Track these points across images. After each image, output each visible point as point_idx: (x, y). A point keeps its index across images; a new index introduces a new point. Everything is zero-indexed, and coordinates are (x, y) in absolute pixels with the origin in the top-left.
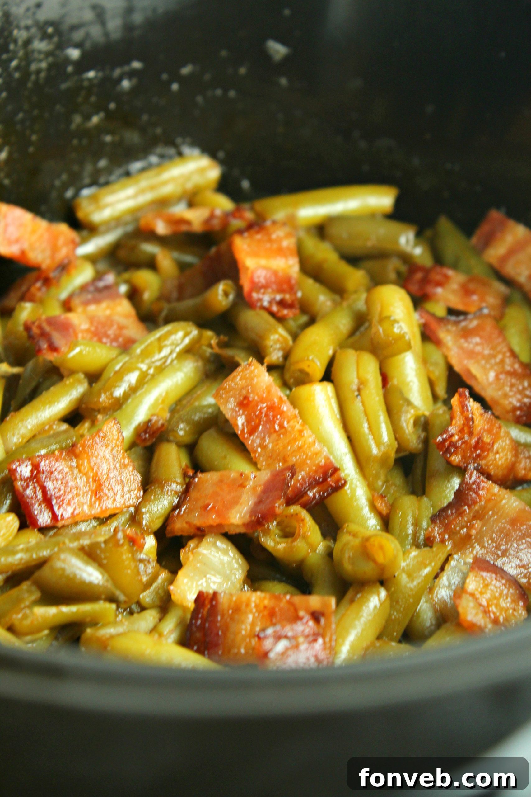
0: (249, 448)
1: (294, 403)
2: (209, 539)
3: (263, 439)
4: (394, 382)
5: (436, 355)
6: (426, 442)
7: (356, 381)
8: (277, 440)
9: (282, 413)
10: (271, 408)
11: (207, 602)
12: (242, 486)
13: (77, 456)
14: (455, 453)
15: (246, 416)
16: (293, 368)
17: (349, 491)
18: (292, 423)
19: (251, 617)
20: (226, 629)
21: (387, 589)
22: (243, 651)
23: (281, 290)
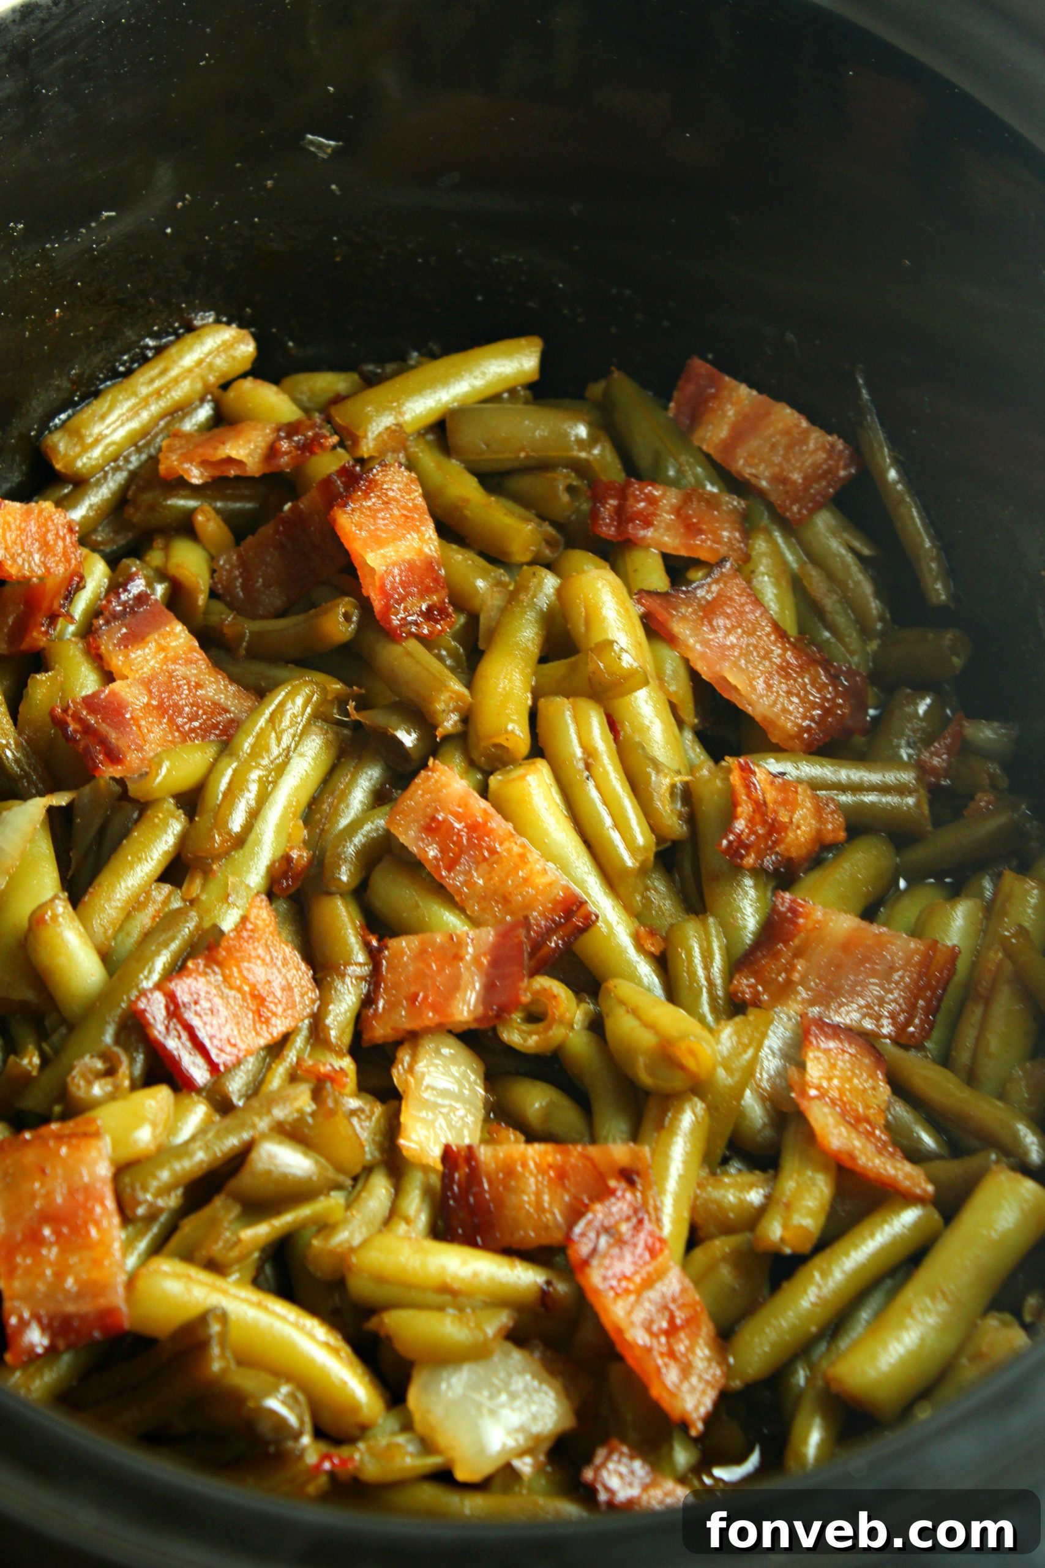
0: (451, 890)
1: (502, 808)
2: (428, 1046)
3: (468, 873)
4: (627, 728)
5: (671, 661)
6: (691, 819)
7: (579, 752)
8: (490, 873)
9: (489, 832)
10: (473, 827)
11: (461, 1161)
12: (458, 957)
13: (220, 964)
14: (748, 854)
15: (437, 844)
16: (483, 744)
17: (604, 929)
18: (507, 844)
19: (532, 1180)
20: (500, 1202)
21: (703, 1099)
22: (532, 1234)
23: (425, 592)
